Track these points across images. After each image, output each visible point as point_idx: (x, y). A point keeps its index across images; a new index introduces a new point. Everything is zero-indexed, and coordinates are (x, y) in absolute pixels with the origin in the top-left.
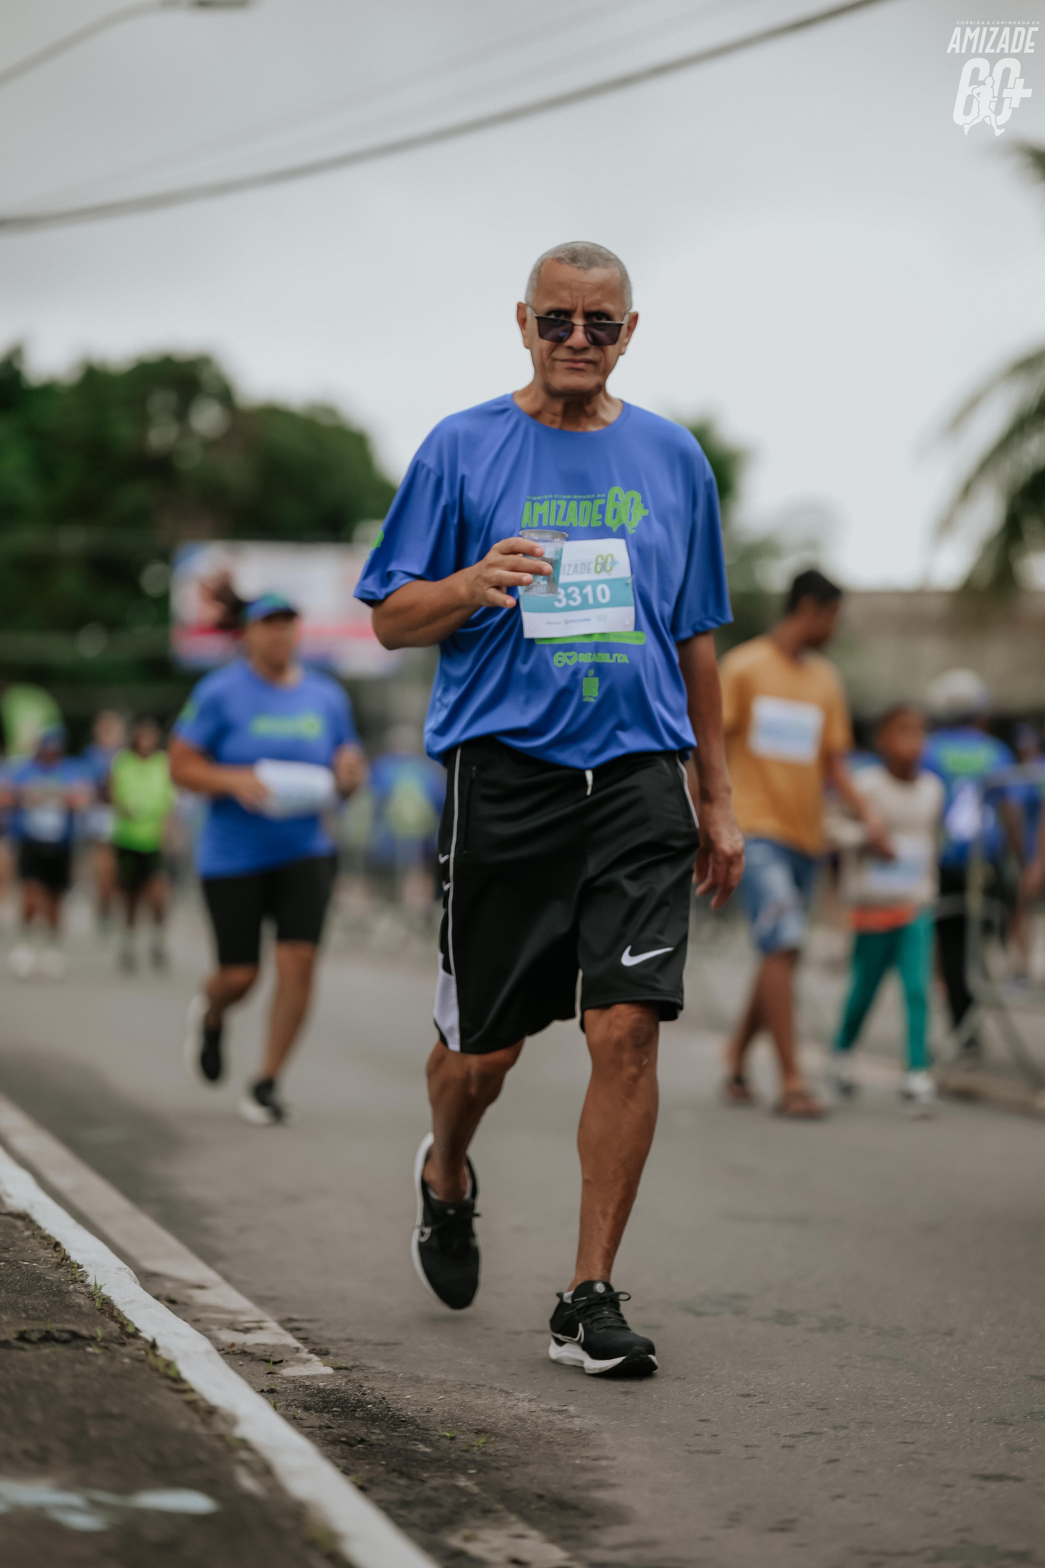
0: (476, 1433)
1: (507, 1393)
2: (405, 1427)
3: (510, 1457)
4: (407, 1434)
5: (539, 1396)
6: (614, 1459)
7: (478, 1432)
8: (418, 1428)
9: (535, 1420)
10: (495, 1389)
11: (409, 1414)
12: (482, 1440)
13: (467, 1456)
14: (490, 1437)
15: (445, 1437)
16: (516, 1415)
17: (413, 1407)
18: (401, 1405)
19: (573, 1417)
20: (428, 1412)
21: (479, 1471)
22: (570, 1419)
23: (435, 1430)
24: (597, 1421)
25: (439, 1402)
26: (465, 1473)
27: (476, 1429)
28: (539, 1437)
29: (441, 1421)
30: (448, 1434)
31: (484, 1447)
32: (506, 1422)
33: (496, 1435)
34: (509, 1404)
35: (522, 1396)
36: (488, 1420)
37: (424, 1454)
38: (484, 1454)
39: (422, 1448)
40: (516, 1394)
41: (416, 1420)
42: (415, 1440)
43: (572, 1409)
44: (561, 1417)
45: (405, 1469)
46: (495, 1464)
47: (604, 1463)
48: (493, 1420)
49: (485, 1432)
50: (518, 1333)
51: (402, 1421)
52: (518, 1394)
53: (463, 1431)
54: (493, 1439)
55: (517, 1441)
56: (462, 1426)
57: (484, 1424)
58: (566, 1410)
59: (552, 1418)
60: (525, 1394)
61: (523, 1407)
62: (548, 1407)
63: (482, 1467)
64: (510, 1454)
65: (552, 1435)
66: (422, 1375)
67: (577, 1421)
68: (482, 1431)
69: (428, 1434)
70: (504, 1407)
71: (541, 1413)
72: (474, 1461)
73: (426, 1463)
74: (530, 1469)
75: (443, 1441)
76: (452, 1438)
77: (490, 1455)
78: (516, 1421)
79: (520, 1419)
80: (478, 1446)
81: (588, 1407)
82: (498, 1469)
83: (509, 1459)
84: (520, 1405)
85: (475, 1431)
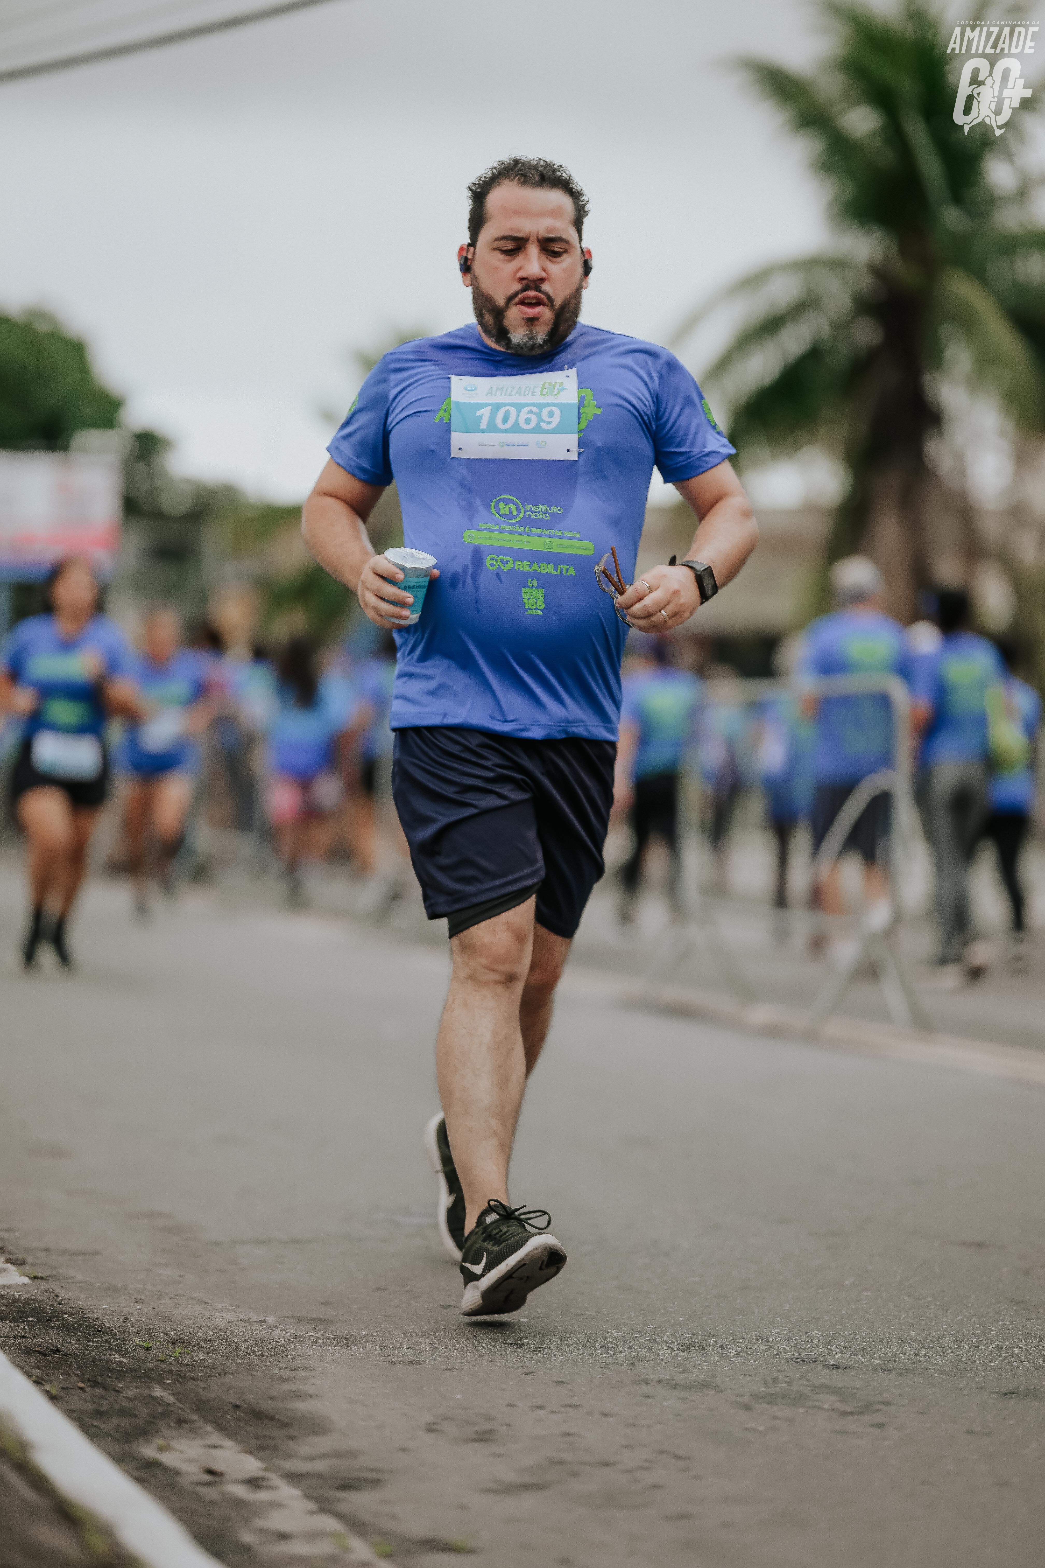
0: (172, 1343)
1: (206, 1303)
2: (101, 1337)
3: (206, 1367)
4: (103, 1344)
5: (238, 1307)
6: (313, 1369)
7: (175, 1342)
8: (114, 1338)
9: (233, 1330)
10: (193, 1299)
11: (106, 1324)
12: (179, 1350)
13: (164, 1366)
14: (187, 1347)
15: (143, 1347)
16: (213, 1326)
17: (110, 1317)
18: (98, 1315)
19: (270, 1327)
20: (125, 1322)
21: (175, 1381)
22: (268, 1330)
23: (131, 1340)
24: (296, 1332)
25: (135, 1312)
26: (161, 1383)
27: (174, 1339)
28: (237, 1348)
29: (138, 1331)
30: (144, 1345)
31: (180, 1357)
32: (203, 1332)
33: (194, 1345)
34: (207, 1314)
35: (220, 1306)
36: (186, 1331)
37: (119, 1364)
38: (180, 1364)
39: (118, 1357)
40: (215, 1304)
41: (112, 1330)
42: (112, 1350)
43: (271, 1320)
44: (259, 1328)
45: (99, 1379)
46: (191, 1375)
47: (303, 1373)
48: (191, 1330)
49: (182, 1342)
50: (218, 1244)
51: (98, 1331)
52: (217, 1304)
53: (160, 1342)
54: (190, 1349)
55: (214, 1351)
56: (159, 1335)
57: (181, 1335)
58: (264, 1321)
59: (250, 1328)
60: (223, 1305)
61: (221, 1318)
62: (246, 1318)
63: (179, 1377)
64: (207, 1364)
65: (250, 1345)
66: (119, 1285)
67: (276, 1332)
68: (179, 1342)
69: (124, 1344)
70: (202, 1317)
71: (239, 1323)
72: (171, 1371)
73: (120, 1373)
74: (227, 1379)
75: (140, 1350)
76: (149, 1349)
77: (188, 1365)
78: (214, 1331)
79: (219, 1330)
80: (175, 1357)
81: (288, 1317)
82: (194, 1379)
83: (205, 1369)
84: (218, 1315)
85: (172, 1341)
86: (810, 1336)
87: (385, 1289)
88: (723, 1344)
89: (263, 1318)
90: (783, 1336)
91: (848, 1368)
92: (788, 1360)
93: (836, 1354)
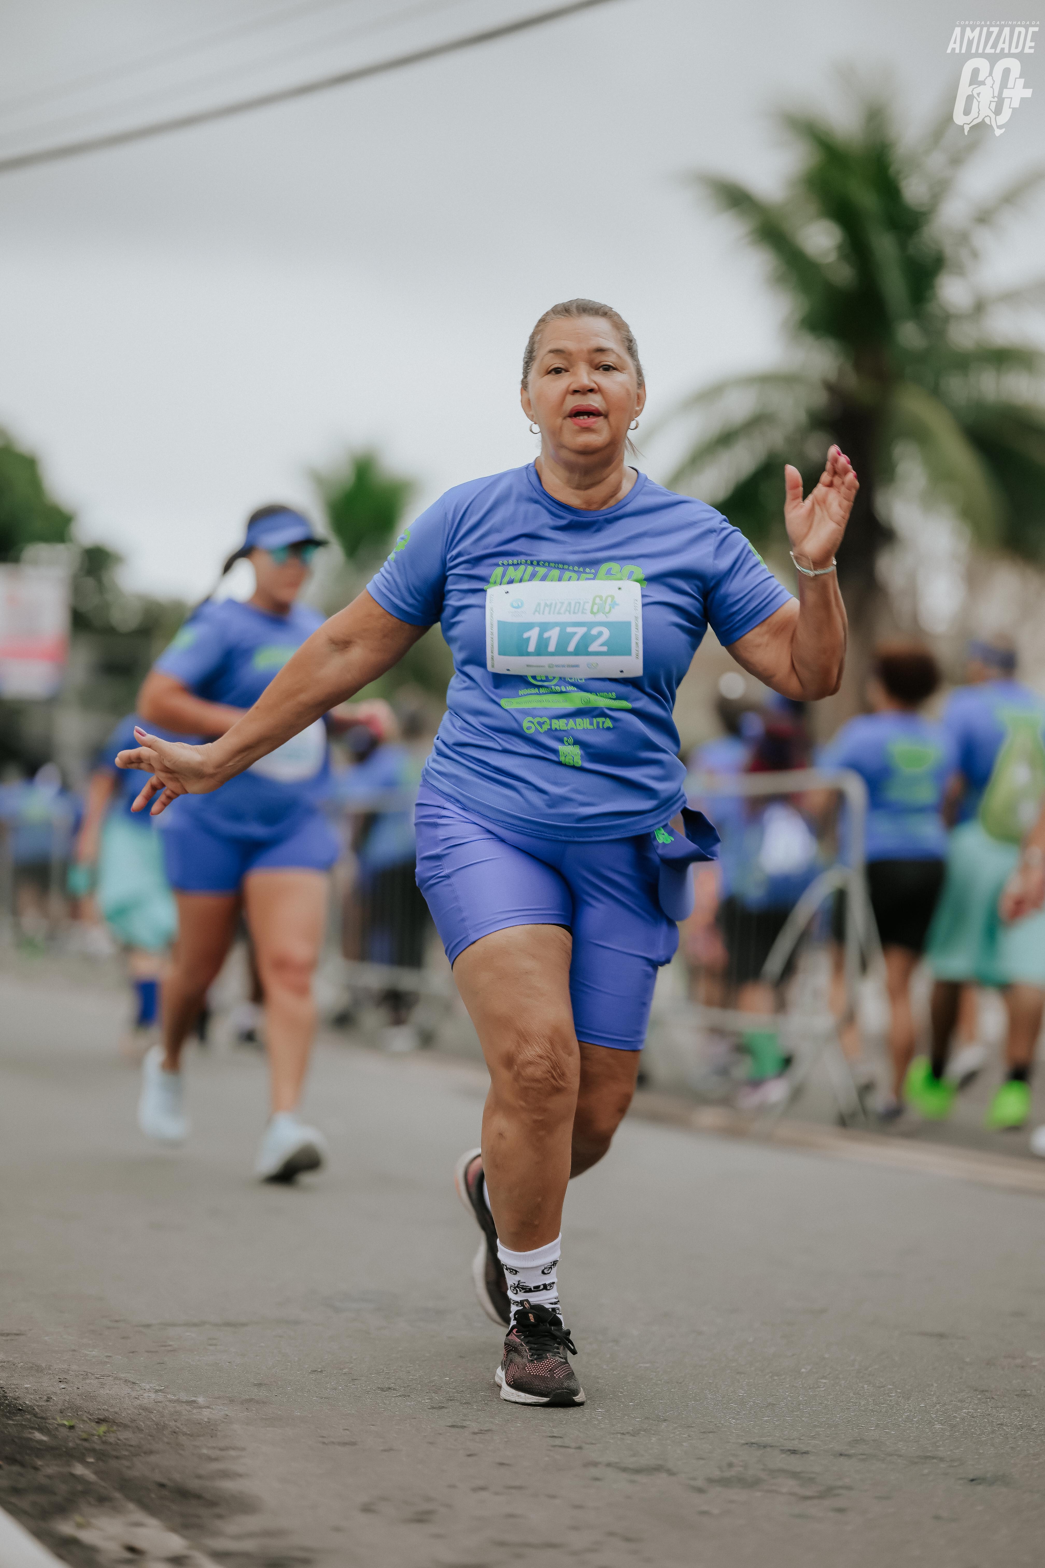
1: (133, 1383)
2: (22, 1416)
3: (132, 1446)
4: (24, 1423)
5: (167, 1387)
6: (243, 1449)
7: (99, 1421)
8: (36, 1417)
9: (161, 1410)
10: (120, 1379)
11: (27, 1402)
12: (103, 1428)
13: (86, 1444)
14: (112, 1426)
15: (64, 1425)
16: (140, 1405)
17: (32, 1396)
18: (19, 1394)
19: (200, 1408)
20: (47, 1401)
21: (98, 1460)
22: (198, 1410)
23: (53, 1418)
24: (227, 1412)
25: (59, 1391)
26: (82, 1461)
27: (98, 1418)
28: (165, 1427)
29: (60, 1409)
30: (67, 1423)
31: (104, 1436)
32: (129, 1412)
33: (119, 1425)
34: (134, 1394)
35: (147, 1386)
36: (111, 1410)
37: (40, 1442)
38: (105, 1443)
39: (38, 1436)
40: (142, 1384)
41: (34, 1409)
42: (33, 1428)
43: (201, 1400)
44: (188, 1408)
45: (18, 1457)
46: (115, 1453)
47: (232, 1453)
48: (117, 1410)
49: (107, 1421)
50: (148, 1326)
51: (19, 1409)
52: (144, 1384)
53: (83, 1420)
54: (115, 1428)
55: (140, 1430)
56: (82, 1415)
57: (106, 1414)
58: (194, 1402)
59: (178, 1408)
60: (151, 1385)
61: (149, 1398)
62: (175, 1398)
63: (101, 1456)
64: (133, 1443)
65: (178, 1425)
66: (43, 1365)
67: (206, 1413)
68: (104, 1421)
69: (45, 1422)
70: (129, 1396)
71: (168, 1403)
72: (94, 1450)
73: (40, 1450)
74: (152, 1459)
75: (61, 1430)
76: (72, 1427)
77: (112, 1444)
78: (141, 1411)
79: (145, 1409)
80: (99, 1436)
81: (219, 1398)
82: (117, 1457)
83: (130, 1448)
84: (146, 1395)
85: (97, 1420)
86: (766, 1421)
87: (321, 1371)
88: (675, 1428)
89: (194, 1399)
90: (738, 1422)
91: (806, 1453)
92: (744, 1444)
93: (793, 1439)
